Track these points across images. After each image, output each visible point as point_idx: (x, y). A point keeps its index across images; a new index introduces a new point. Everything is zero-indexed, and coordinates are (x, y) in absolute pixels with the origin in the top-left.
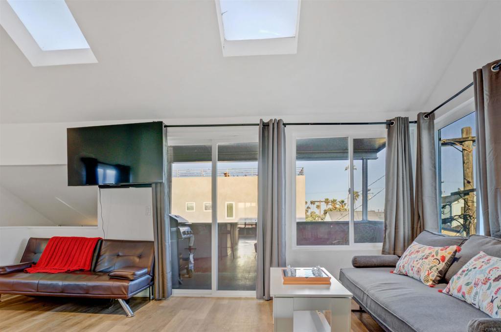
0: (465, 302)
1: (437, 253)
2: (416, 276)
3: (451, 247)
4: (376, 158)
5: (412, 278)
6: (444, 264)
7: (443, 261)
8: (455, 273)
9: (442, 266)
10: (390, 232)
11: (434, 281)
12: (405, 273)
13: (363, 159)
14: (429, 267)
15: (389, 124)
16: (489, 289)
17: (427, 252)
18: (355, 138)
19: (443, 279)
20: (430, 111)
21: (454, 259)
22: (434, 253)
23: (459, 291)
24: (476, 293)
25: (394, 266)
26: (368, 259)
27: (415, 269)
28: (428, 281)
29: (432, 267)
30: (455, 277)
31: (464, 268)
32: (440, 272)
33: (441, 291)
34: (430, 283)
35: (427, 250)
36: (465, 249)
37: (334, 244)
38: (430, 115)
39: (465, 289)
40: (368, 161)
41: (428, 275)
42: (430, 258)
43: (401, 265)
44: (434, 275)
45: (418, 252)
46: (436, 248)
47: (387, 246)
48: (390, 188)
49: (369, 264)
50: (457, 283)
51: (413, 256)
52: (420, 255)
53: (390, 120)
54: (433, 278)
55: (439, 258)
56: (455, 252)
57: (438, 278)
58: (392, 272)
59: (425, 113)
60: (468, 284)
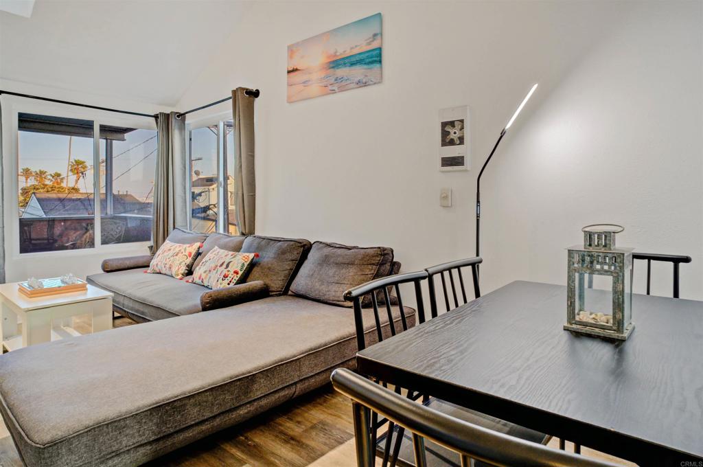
0: (204, 286)
1: (185, 249)
2: (168, 273)
3: (196, 244)
4: (124, 140)
5: (165, 274)
6: (190, 258)
7: (190, 256)
8: (198, 265)
9: (189, 261)
11: (183, 275)
12: (158, 271)
13: (107, 139)
14: (178, 262)
16: (217, 272)
17: (177, 250)
18: (101, 124)
19: (190, 272)
20: (182, 112)
21: (198, 254)
22: (183, 250)
23: (200, 278)
24: (210, 277)
25: (148, 266)
26: (121, 262)
27: (168, 266)
28: (178, 275)
29: (181, 262)
30: (197, 268)
31: (204, 260)
32: (188, 266)
33: (187, 282)
34: (180, 276)
35: (177, 247)
36: (205, 245)
37: (66, 248)
38: (181, 116)
39: (203, 276)
40: (114, 141)
41: (178, 269)
42: (180, 254)
43: (155, 263)
44: (183, 269)
45: (170, 250)
46: (185, 246)
50: (198, 272)
51: (165, 254)
52: (171, 253)
54: (182, 272)
55: (187, 254)
56: (199, 248)
57: (186, 271)
58: (146, 272)
59: (177, 113)
60: (205, 272)
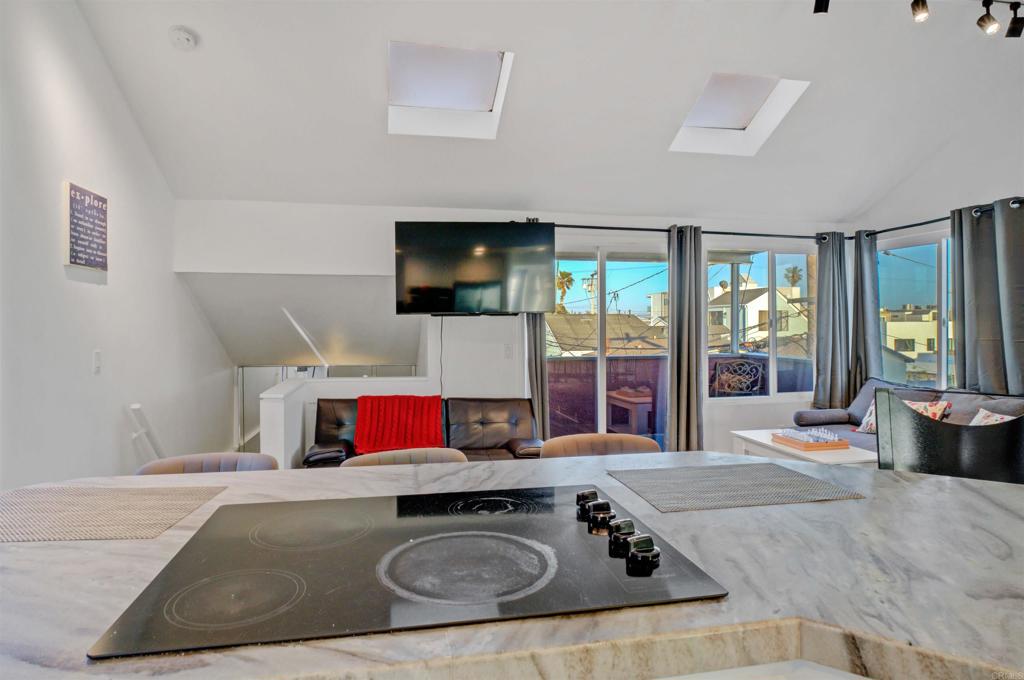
1: (926, 409)
3: (940, 403)
10: (825, 379)
15: (820, 238)
21: (944, 416)
26: (816, 415)
47: (821, 396)
48: (824, 322)
49: (816, 422)
53: (822, 234)
55: (930, 415)
56: (945, 409)
58: (854, 430)
59: (866, 231)
